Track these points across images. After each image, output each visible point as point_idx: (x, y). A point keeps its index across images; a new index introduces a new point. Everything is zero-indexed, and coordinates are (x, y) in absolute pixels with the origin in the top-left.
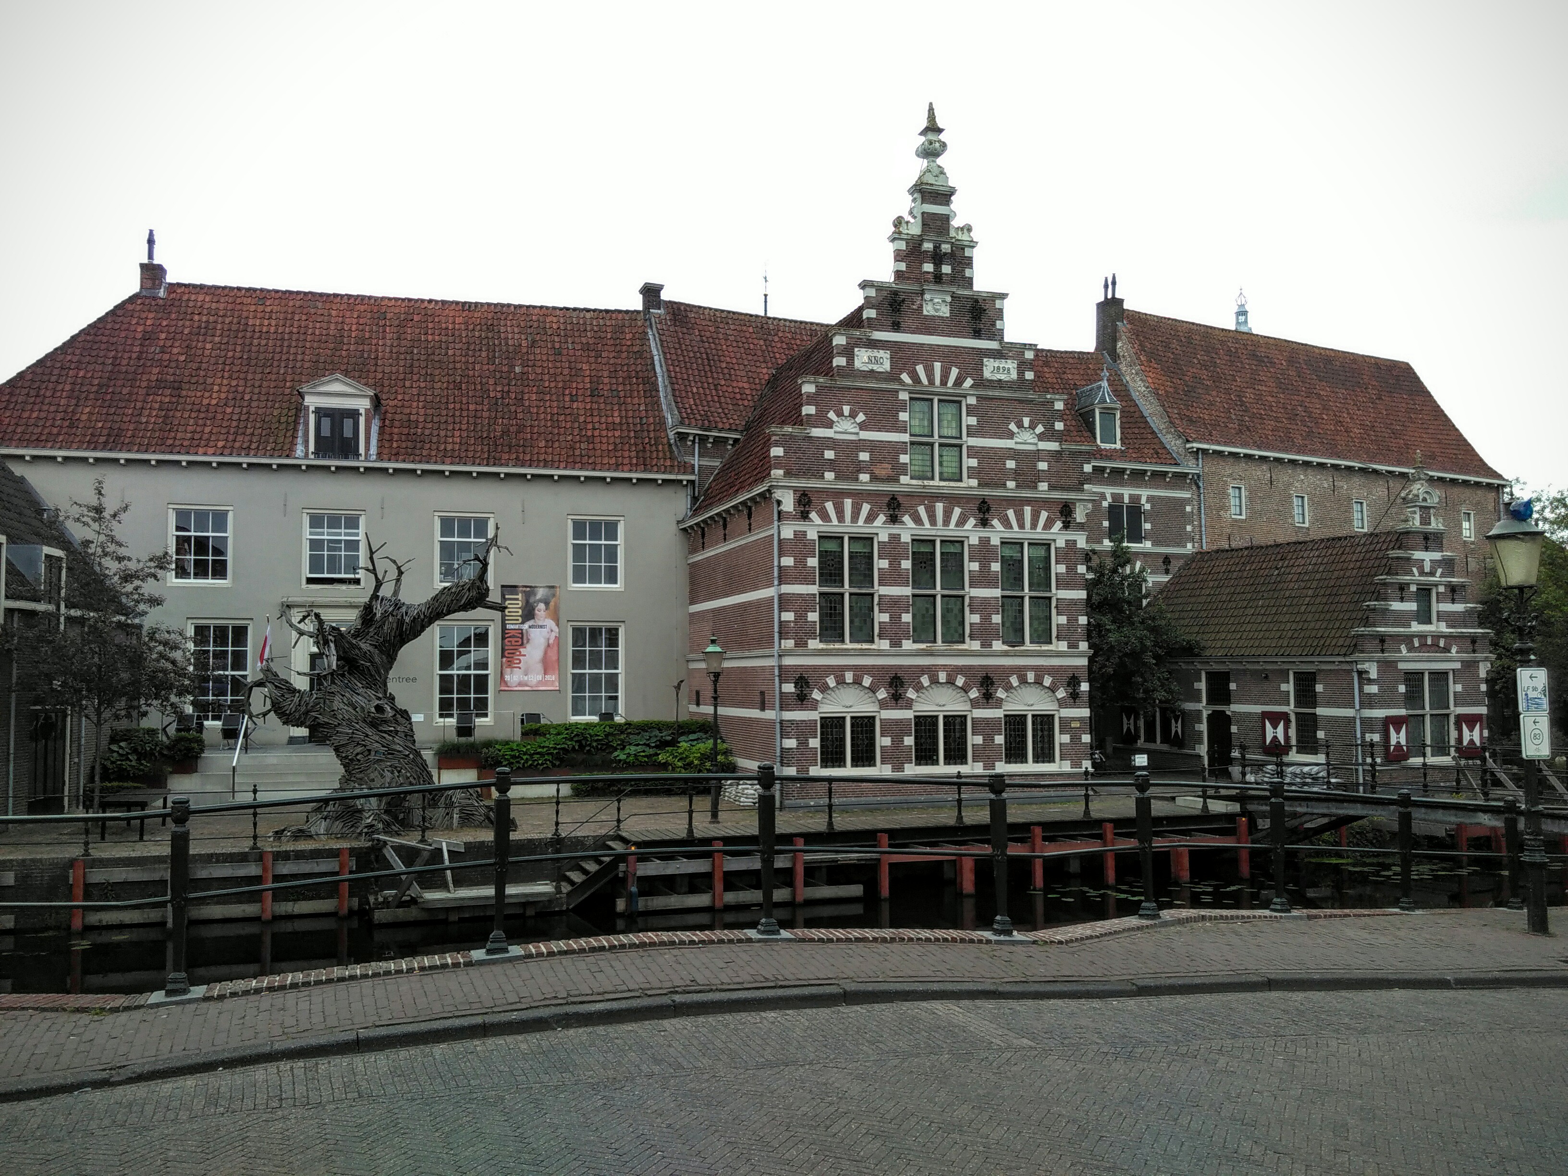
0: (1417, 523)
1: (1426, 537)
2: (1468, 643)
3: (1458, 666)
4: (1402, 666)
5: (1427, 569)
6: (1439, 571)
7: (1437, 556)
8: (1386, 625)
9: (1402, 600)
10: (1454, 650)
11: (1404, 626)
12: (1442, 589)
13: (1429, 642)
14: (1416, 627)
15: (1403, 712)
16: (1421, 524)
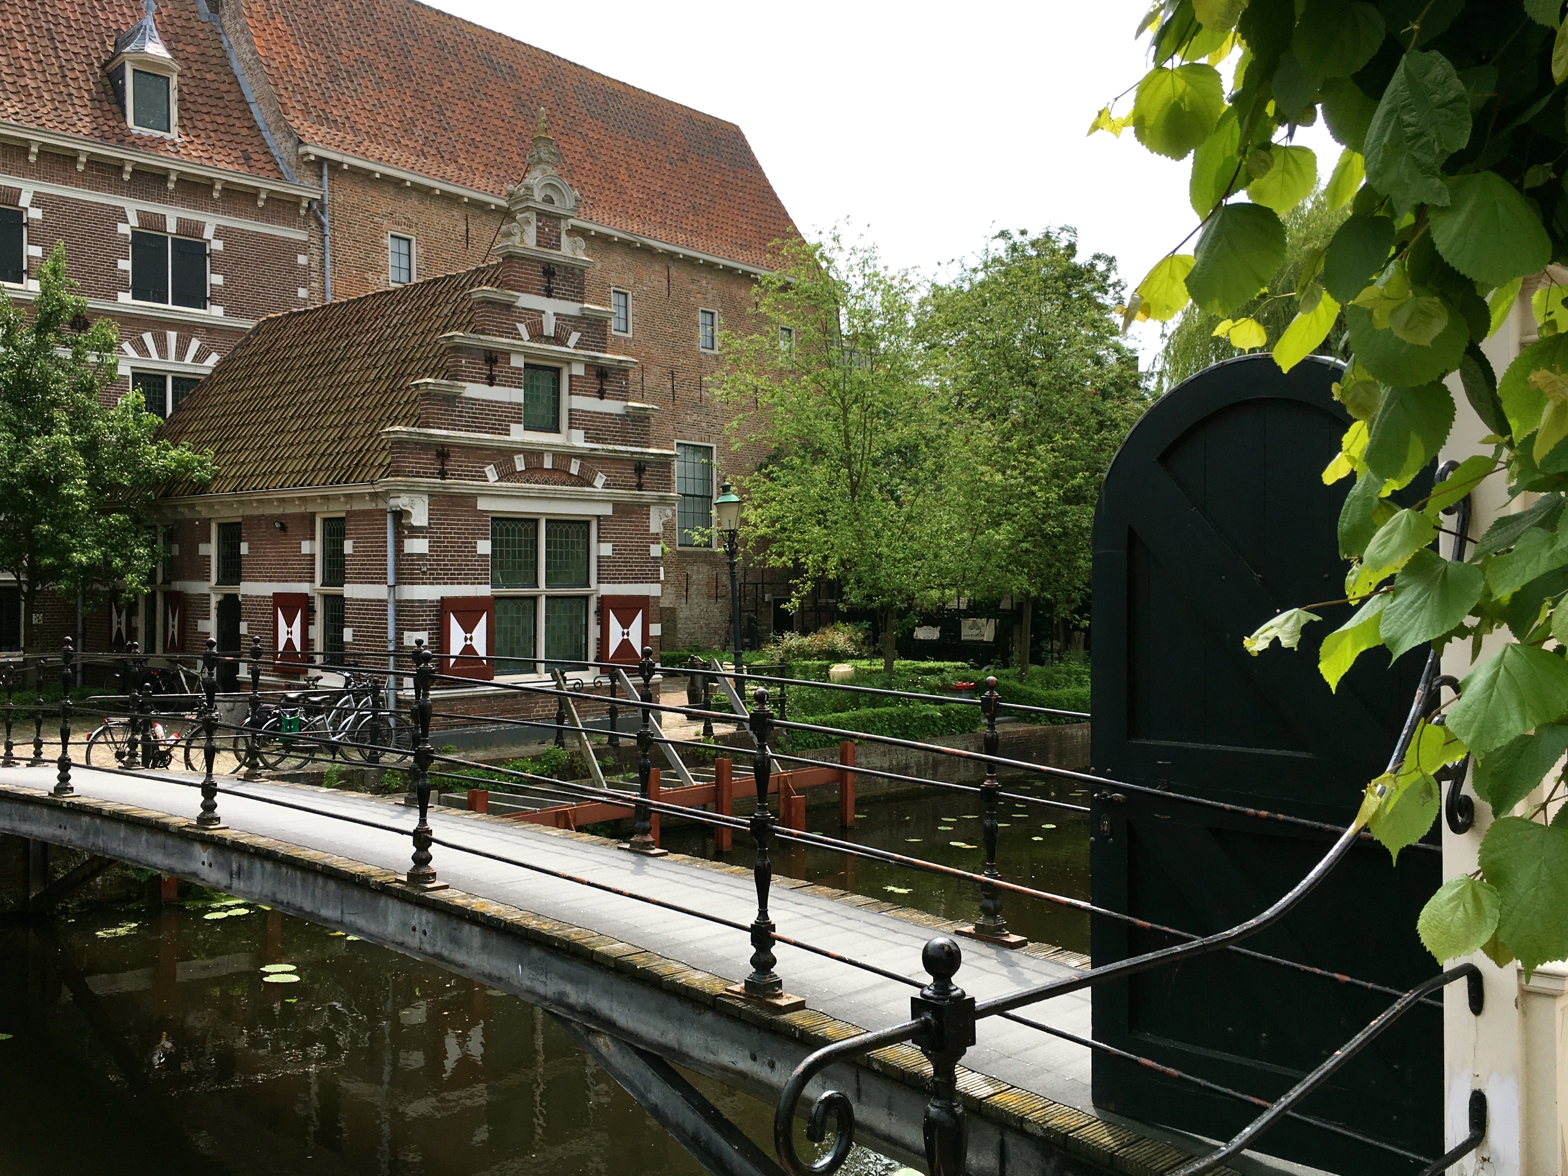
0: (531, 240)
1: (549, 270)
2: (630, 471)
3: (607, 510)
4: (483, 504)
5: (549, 329)
6: (575, 337)
7: (571, 308)
8: (454, 426)
9: (491, 381)
10: (600, 481)
11: (493, 430)
12: (579, 370)
13: (548, 464)
14: (518, 434)
15: (485, 591)
16: (539, 244)
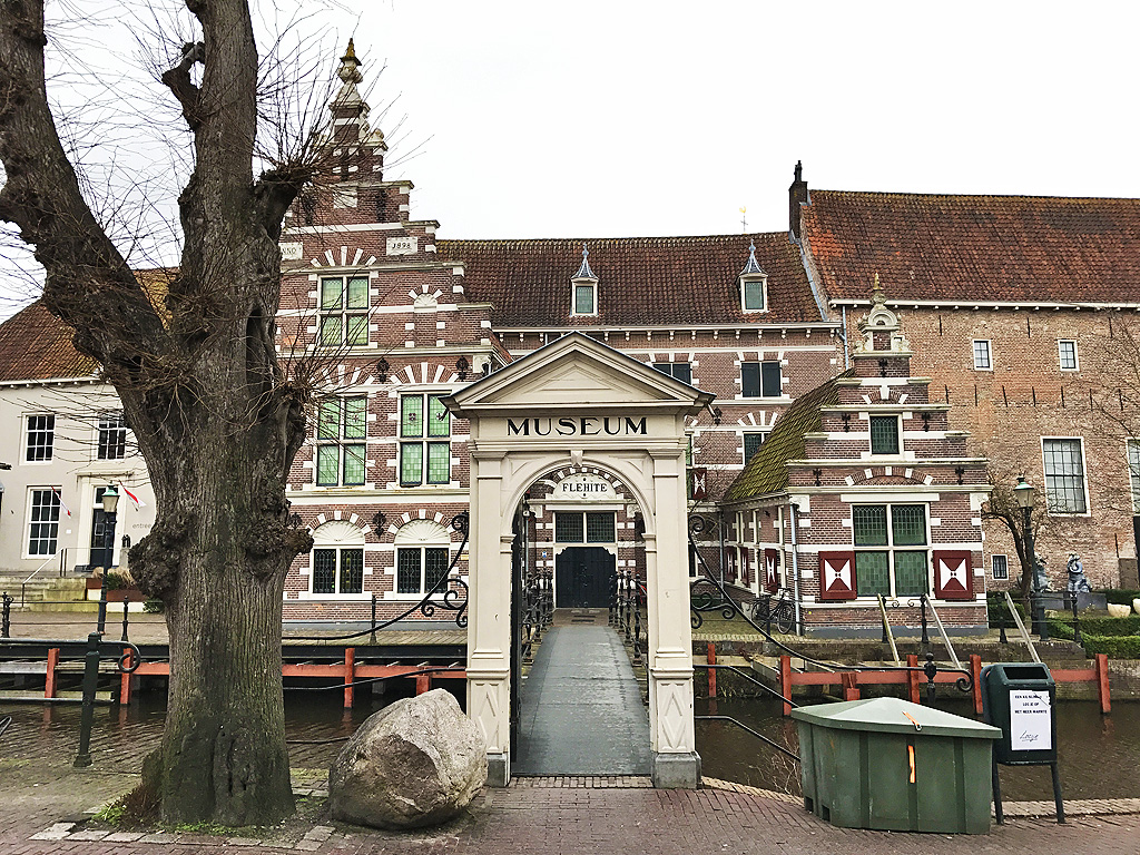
0: (870, 346)
1: (883, 362)
2: (951, 473)
3: (936, 498)
4: (844, 498)
5: (885, 395)
6: (904, 397)
7: (902, 381)
8: (824, 457)
9: (847, 429)
10: (928, 480)
11: (850, 456)
12: (909, 416)
13: (889, 472)
14: (867, 457)
15: (851, 548)
16: (875, 349)
